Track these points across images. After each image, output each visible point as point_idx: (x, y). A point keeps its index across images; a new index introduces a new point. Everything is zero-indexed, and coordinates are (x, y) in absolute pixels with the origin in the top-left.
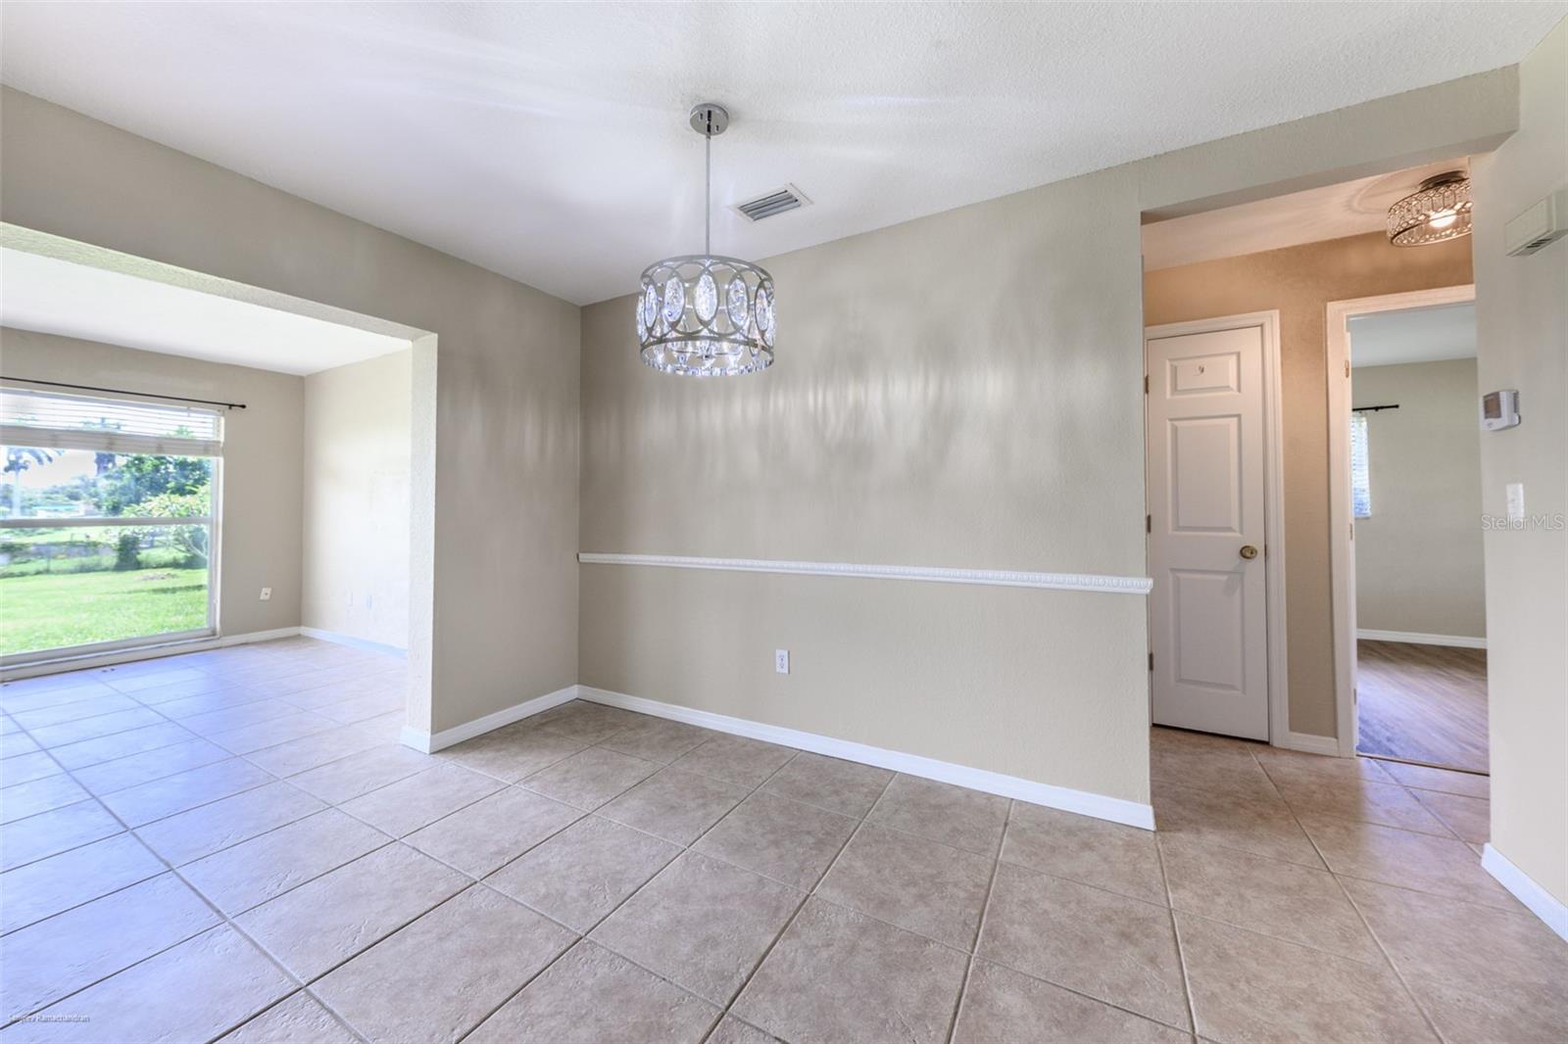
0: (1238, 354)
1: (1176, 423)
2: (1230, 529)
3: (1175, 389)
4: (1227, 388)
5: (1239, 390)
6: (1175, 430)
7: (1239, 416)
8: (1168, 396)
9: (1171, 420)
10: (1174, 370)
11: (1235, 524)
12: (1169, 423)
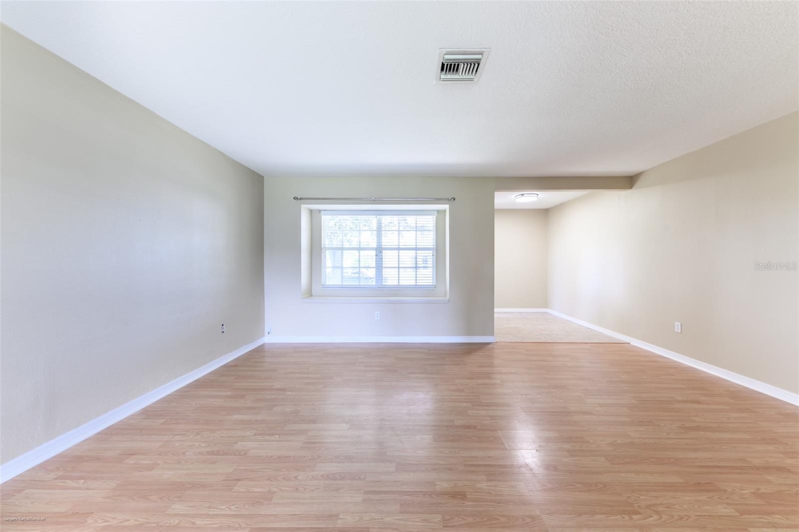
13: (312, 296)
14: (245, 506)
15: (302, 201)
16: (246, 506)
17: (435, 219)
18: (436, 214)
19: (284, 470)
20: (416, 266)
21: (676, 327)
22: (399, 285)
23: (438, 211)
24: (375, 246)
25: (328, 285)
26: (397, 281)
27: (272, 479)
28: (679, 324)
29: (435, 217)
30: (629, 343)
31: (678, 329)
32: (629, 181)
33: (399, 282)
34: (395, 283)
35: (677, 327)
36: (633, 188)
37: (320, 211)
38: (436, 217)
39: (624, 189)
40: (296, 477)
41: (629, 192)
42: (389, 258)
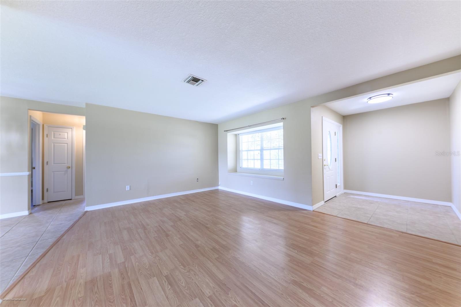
0: (67, 133)
1: (54, 144)
2: (65, 163)
3: (54, 137)
4: (65, 138)
5: (68, 139)
6: (54, 145)
7: (67, 144)
8: (53, 138)
9: (53, 143)
10: (54, 134)
11: (66, 162)
12: (52, 144)
13: (237, 172)
15: (228, 131)
22: (270, 169)
26: (270, 167)
34: (269, 168)
37: (239, 134)
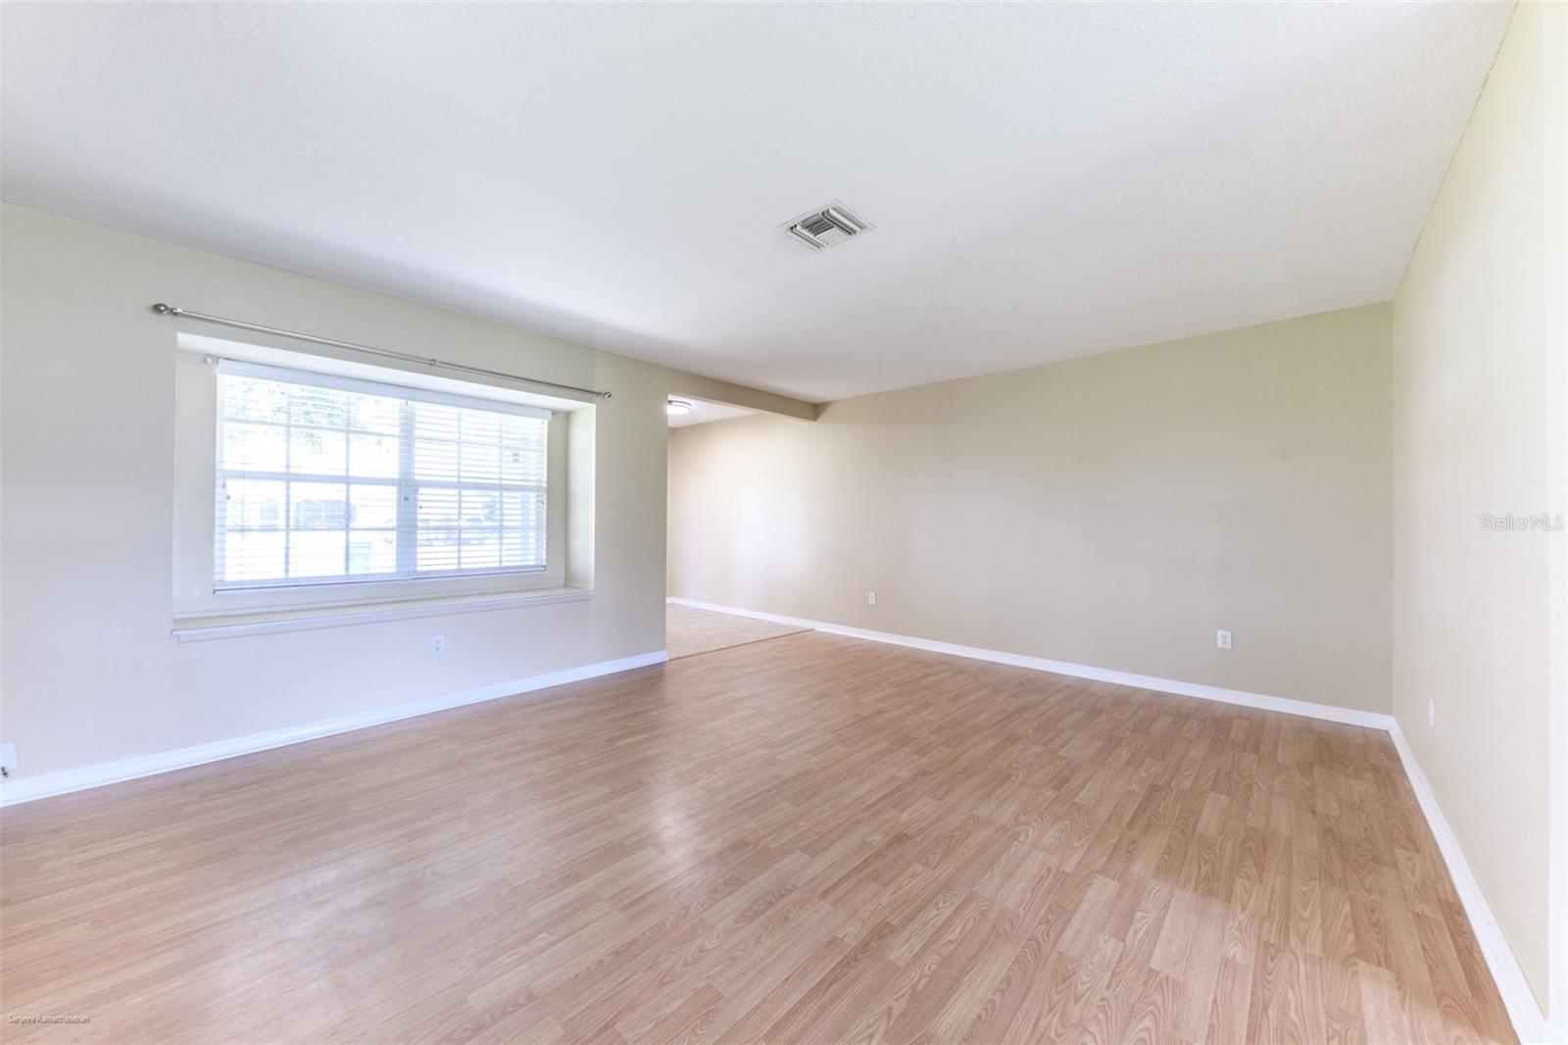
14: (696, 1035)
16: (698, 1032)
17: (546, 426)
18: (550, 418)
19: (663, 957)
20: (501, 525)
21: (870, 599)
23: (554, 413)
24: (396, 476)
25: (233, 583)
27: (667, 979)
28: (873, 595)
29: (546, 422)
30: (812, 630)
31: (872, 601)
32: (814, 410)
33: (459, 563)
35: (872, 600)
36: (820, 419)
38: (549, 423)
39: (806, 418)
40: (701, 950)
41: (813, 424)
42: (433, 507)
